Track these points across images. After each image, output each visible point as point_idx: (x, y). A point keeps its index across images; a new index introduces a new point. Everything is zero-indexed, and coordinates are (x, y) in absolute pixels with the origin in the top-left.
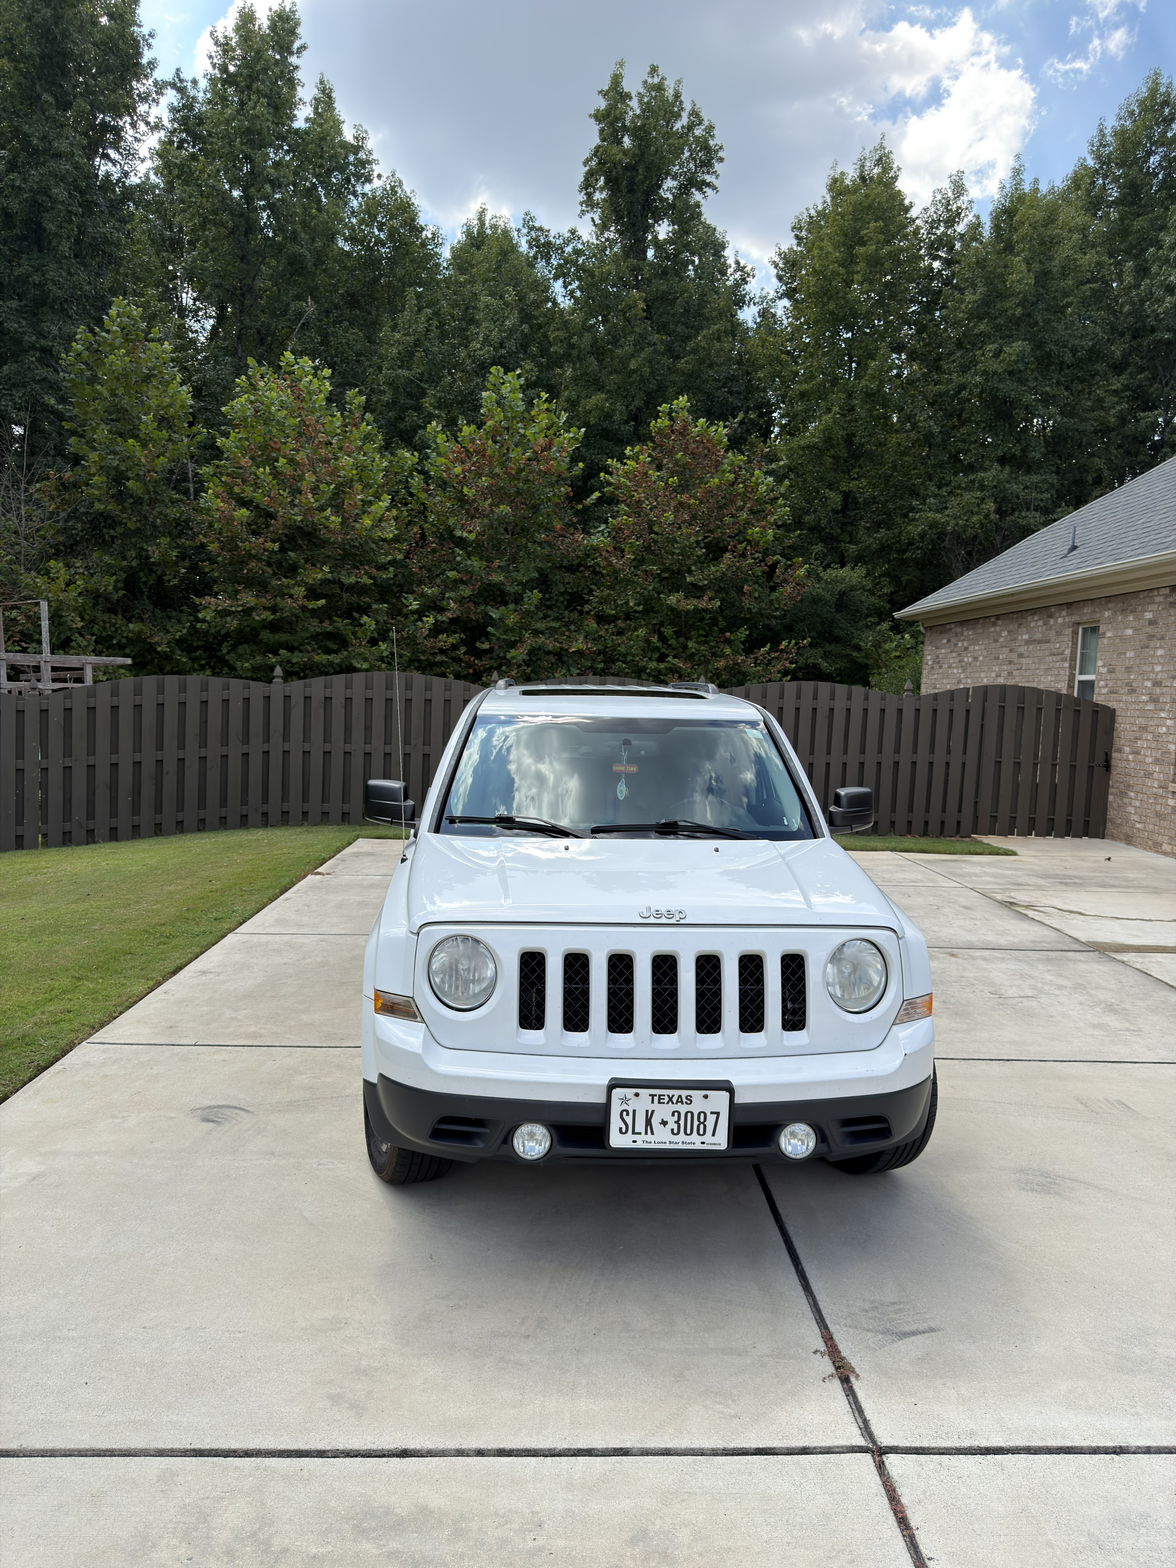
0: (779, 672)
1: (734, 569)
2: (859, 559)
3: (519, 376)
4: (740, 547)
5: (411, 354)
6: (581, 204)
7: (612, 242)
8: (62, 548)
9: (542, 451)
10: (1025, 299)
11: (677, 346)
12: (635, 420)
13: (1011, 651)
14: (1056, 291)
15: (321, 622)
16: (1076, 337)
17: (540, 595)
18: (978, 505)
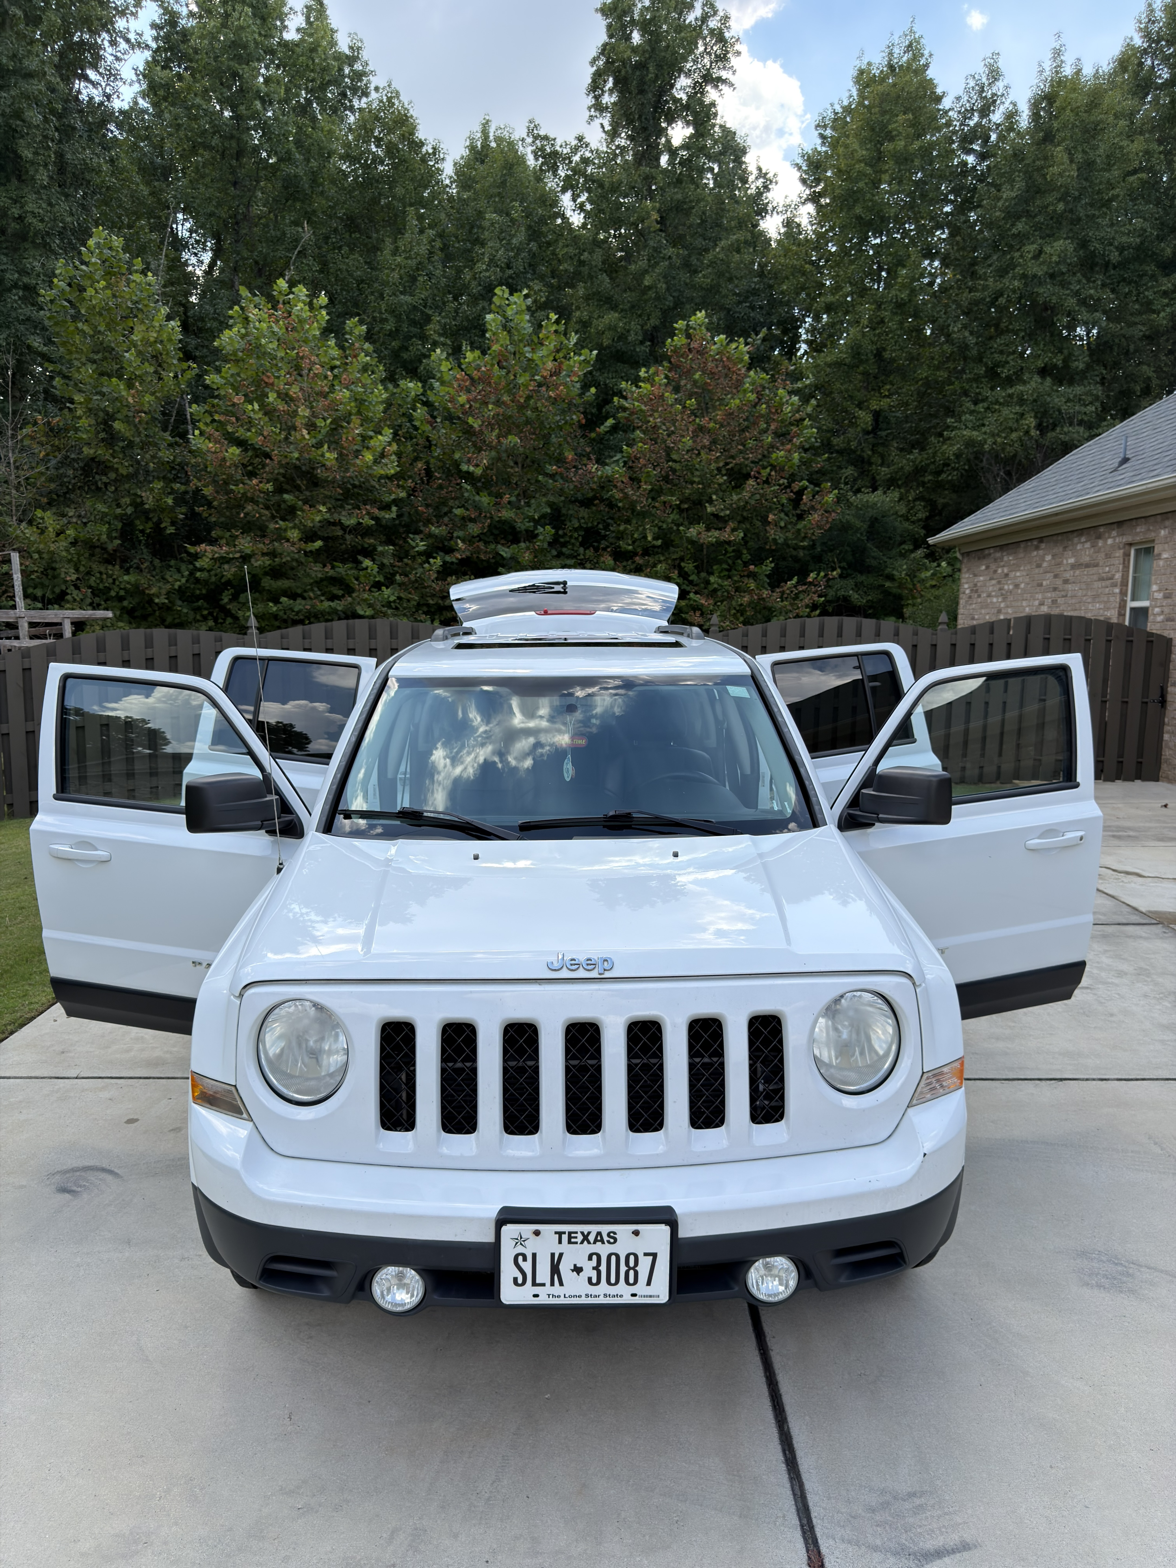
0: (807, 606)
1: (758, 497)
2: (891, 483)
3: (526, 296)
4: (765, 473)
5: (414, 279)
6: (589, 108)
7: (623, 149)
8: (55, 497)
9: (551, 376)
10: (1067, 194)
11: (694, 261)
12: (652, 340)
13: (1056, 576)
14: (1101, 183)
15: (324, 566)
16: (1124, 234)
17: (553, 531)
18: (1017, 421)
